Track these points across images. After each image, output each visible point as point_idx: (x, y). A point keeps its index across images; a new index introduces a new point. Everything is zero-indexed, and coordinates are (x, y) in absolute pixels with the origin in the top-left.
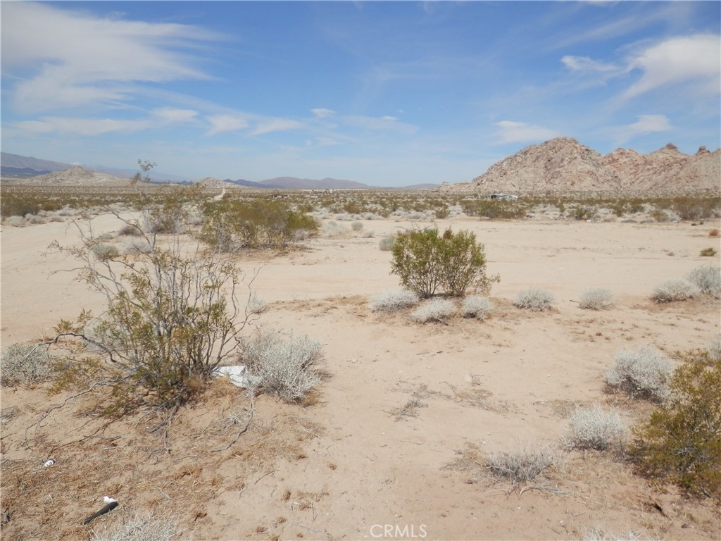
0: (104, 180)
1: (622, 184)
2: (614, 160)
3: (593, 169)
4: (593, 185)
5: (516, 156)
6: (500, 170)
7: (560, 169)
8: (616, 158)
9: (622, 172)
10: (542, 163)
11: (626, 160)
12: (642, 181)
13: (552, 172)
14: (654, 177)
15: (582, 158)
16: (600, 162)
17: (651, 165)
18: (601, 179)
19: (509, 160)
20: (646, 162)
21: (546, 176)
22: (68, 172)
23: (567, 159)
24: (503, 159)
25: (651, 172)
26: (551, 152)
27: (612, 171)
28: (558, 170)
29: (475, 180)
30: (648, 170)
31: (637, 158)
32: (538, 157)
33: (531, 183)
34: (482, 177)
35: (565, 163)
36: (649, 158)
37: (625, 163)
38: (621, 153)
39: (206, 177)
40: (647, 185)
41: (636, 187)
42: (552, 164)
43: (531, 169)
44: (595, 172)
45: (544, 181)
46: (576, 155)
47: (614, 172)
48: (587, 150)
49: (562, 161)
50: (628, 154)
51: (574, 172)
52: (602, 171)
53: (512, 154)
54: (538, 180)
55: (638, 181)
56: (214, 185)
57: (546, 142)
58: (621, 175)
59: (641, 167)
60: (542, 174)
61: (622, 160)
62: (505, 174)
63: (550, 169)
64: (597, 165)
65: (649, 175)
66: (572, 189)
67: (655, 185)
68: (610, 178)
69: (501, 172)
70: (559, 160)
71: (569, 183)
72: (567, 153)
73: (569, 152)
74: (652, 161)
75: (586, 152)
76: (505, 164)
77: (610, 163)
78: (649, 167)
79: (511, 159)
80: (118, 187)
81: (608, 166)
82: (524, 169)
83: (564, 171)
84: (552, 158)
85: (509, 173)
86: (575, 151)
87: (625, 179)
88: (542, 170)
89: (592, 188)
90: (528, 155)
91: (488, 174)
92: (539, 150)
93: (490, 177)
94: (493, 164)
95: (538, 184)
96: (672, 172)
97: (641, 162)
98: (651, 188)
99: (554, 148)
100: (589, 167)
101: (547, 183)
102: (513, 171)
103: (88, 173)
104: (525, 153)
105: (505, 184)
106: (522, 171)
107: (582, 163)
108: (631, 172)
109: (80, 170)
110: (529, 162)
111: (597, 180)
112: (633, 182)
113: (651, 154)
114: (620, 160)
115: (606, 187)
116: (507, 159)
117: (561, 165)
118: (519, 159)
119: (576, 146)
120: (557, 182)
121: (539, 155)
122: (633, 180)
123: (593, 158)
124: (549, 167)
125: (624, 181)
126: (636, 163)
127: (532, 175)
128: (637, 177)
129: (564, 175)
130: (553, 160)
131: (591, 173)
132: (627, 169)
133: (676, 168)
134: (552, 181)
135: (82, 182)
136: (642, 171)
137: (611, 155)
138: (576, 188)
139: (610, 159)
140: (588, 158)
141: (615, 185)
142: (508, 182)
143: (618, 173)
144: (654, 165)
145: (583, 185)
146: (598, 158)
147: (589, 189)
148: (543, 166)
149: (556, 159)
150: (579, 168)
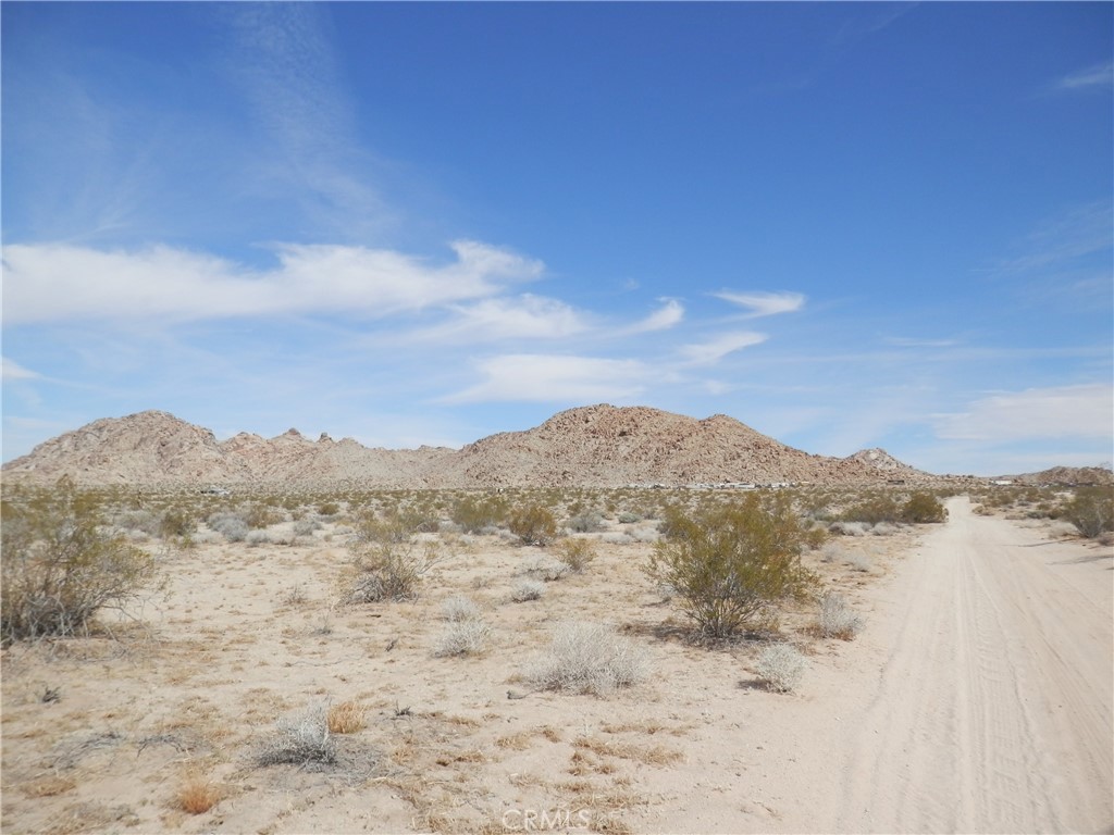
1: (253, 474)
2: (239, 447)
3: (220, 456)
6: (59, 452)
8: (241, 443)
10: (153, 447)
11: (252, 446)
12: (275, 471)
13: (169, 459)
16: (224, 448)
18: (231, 469)
20: (276, 450)
23: (187, 444)
25: (284, 461)
28: (177, 457)
31: (265, 444)
33: (143, 474)
35: (184, 448)
38: (245, 439)
40: (282, 476)
41: (269, 478)
42: (166, 450)
43: (138, 455)
46: (197, 440)
47: (242, 460)
48: (208, 435)
49: (181, 446)
50: (253, 439)
51: (199, 460)
52: (229, 459)
54: (151, 469)
58: (251, 464)
59: (271, 456)
60: (156, 461)
61: (249, 446)
63: (166, 455)
64: (224, 452)
66: (199, 480)
68: (239, 467)
69: (62, 455)
70: (177, 445)
71: (194, 474)
72: (186, 437)
73: (188, 435)
75: (207, 437)
76: (65, 444)
77: (235, 449)
78: (279, 455)
86: (195, 435)
87: (256, 469)
88: (153, 456)
90: (106, 432)
96: (305, 462)
97: (270, 449)
100: (215, 455)
101: (165, 473)
104: (100, 429)
105: (109, 475)
113: (276, 440)
115: (237, 478)
117: (181, 451)
122: (265, 470)
125: (255, 471)
127: (142, 463)
129: (186, 463)
130: (170, 445)
133: (308, 457)
138: (204, 479)
140: (212, 444)
142: (113, 472)
143: (247, 462)
144: (285, 454)
145: (212, 475)
148: (155, 451)
149: (173, 442)
150: (204, 455)
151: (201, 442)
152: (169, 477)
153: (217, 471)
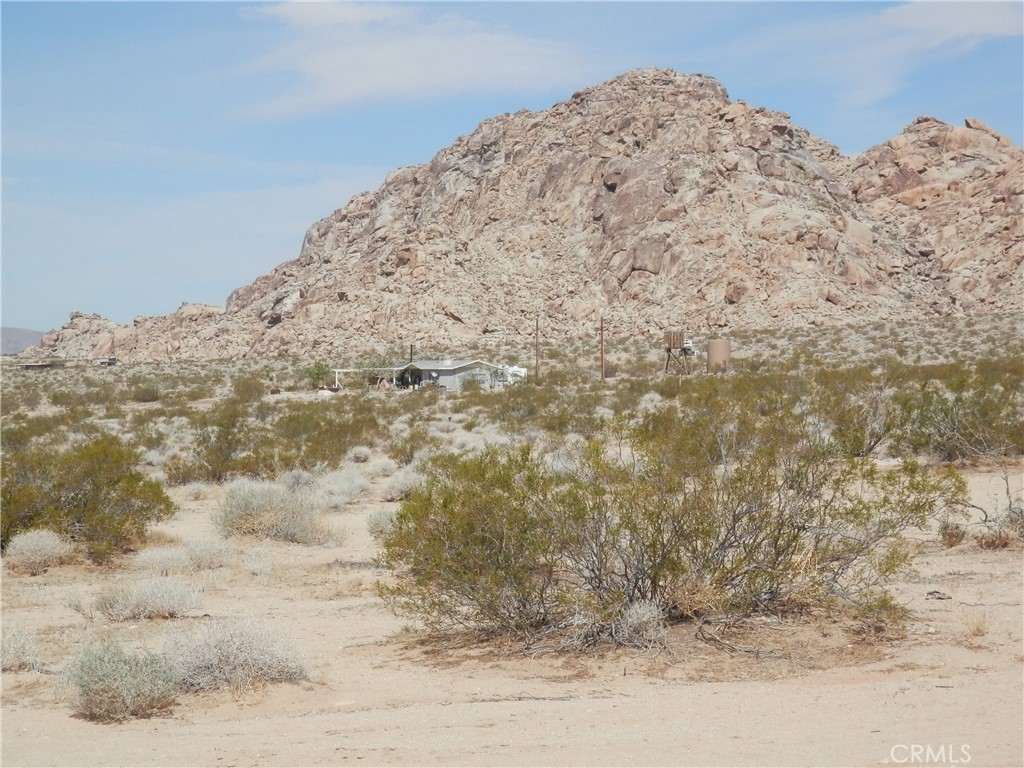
1: (954, 286)
2: (907, 176)
3: (818, 219)
8: (914, 163)
9: (951, 232)
10: (577, 198)
11: (957, 173)
13: (630, 242)
16: (844, 188)
18: (860, 270)
21: (606, 265)
26: (612, 145)
27: (903, 230)
28: (657, 229)
32: (553, 173)
33: (539, 302)
35: (687, 194)
37: (954, 185)
38: (933, 143)
42: (624, 203)
43: (527, 231)
46: (732, 157)
47: (915, 231)
48: (781, 129)
49: (673, 185)
51: (735, 238)
52: (858, 230)
54: (567, 283)
57: (580, 100)
58: (945, 242)
61: (941, 176)
62: (401, 263)
63: (621, 227)
64: (841, 201)
66: (733, 317)
70: (656, 184)
71: (716, 294)
72: (691, 148)
73: (699, 140)
75: (777, 141)
76: (387, 212)
77: (887, 189)
81: (884, 204)
84: (621, 176)
85: (421, 256)
86: (727, 137)
87: (968, 263)
88: (580, 235)
91: (304, 262)
92: (550, 138)
93: (319, 278)
95: (571, 304)
99: (623, 125)
100: (798, 213)
101: (612, 297)
102: (439, 247)
105: (412, 314)
106: (484, 244)
107: (767, 195)
110: (510, 199)
115: (886, 304)
117: (672, 206)
119: (729, 111)
123: (811, 167)
124: (613, 219)
127: (535, 263)
134: (634, 284)
138: (752, 315)
140: (789, 170)
142: (426, 302)
145: (780, 298)
148: (584, 213)
149: (644, 173)
150: (757, 216)
151: (748, 164)
152: (625, 312)
153: (803, 280)
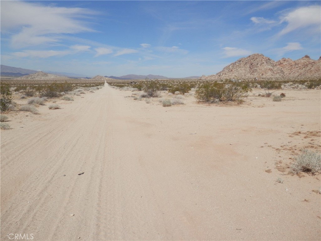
0: (53, 77)
1: (285, 74)
2: (281, 63)
4: (272, 75)
5: (235, 63)
6: (229, 69)
7: (257, 68)
8: (282, 62)
9: (285, 69)
10: (248, 65)
11: (286, 63)
12: (294, 72)
13: (253, 70)
14: (300, 70)
15: (267, 63)
16: (275, 65)
17: (298, 65)
18: (275, 72)
19: (233, 65)
20: (296, 64)
21: (250, 72)
22: (37, 74)
23: (260, 63)
24: (230, 64)
25: (298, 68)
26: (252, 60)
27: (280, 69)
28: (255, 68)
29: (217, 74)
30: (297, 67)
31: (292, 62)
33: (244, 75)
34: (220, 73)
35: (259, 65)
36: (297, 62)
37: (286, 64)
38: (284, 60)
39: (97, 75)
40: (297, 74)
41: (291, 75)
42: (253, 66)
43: (243, 68)
44: (273, 69)
45: (249, 74)
46: (264, 62)
47: (281, 69)
48: (269, 59)
50: (287, 60)
51: (263, 69)
52: (275, 68)
53: (234, 62)
54: (246, 73)
55: (292, 73)
56: (101, 79)
57: (249, 56)
59: (293, 66)
60: (248, 70)
61: (284, 64)
62: (231, 71)
63: (252, 68)
64: (273, 66)
65: (297, 70)
66: (262, 77)
67: (300, 74)
68: (279, 72)
69: (229, 70)
70: (256, 64)
71: (261, 74)
72: (260, 61)
74: (298, 64)
75: (268, 60)
76: (231, 66)
77: (279, 65)
78: (297, 66)
79: (234, 64)
80: (59, 80)
81: (278, 66)
82: (240, 68)
83: (258, 69)
84: (253, 63)
85: (233, 70)
86: (263, 60)
87: (286, 72)
88: (248, 69)
89: (271, 76)
90: (241, 62)
91: (223, 71)
92: (246, 60)
93: (224, 72)
94: (225, 67)
95: (246, 75)
96: (308, 68)
97: (293, 64)
98: (298, 76)
99: (253, 58)
100: (270, 67)
101: (251, 74)
102: (235, 70)
103: (46, 74)
104: (240, 61)
105: (232, 76)
106: (239, 69)
107: (267, 65)
108: (289, 69)
109: (42, 73)
110: (242, 65)
111: (274, 72)
112: (290, 73)
113: (298, 60)
114: (284, 63)
115: (278, 76)
116: (232, 64)
117: (257, 66)
118: (237, 64)
119: (264, 57)
120: (255, 74)
121: (246, 62)
123: (271, 63)
124: (251, 67)
126: (291, 64)
127: (244, 71)
128: (292, 71)
129: (258, 71)
130: (253, 64)
131: (271, 70)
132: (287, 67)
133: (310, 66)
134: (253, 73)
135: (43, 78)
136: (294, 68)
137: (279, 61)
138: (264, 76)
139: (279, 63)
140: (269, 63)
141: (282, 75)
142: (233, 75)
143: (283, 69)
144: (300, 65)
145: (267, 75)
146: (273, 63)
147: (270, 77)
148: (249, 67)
149: (255, 63)
150: (265, 67)
152: (252, 76)
